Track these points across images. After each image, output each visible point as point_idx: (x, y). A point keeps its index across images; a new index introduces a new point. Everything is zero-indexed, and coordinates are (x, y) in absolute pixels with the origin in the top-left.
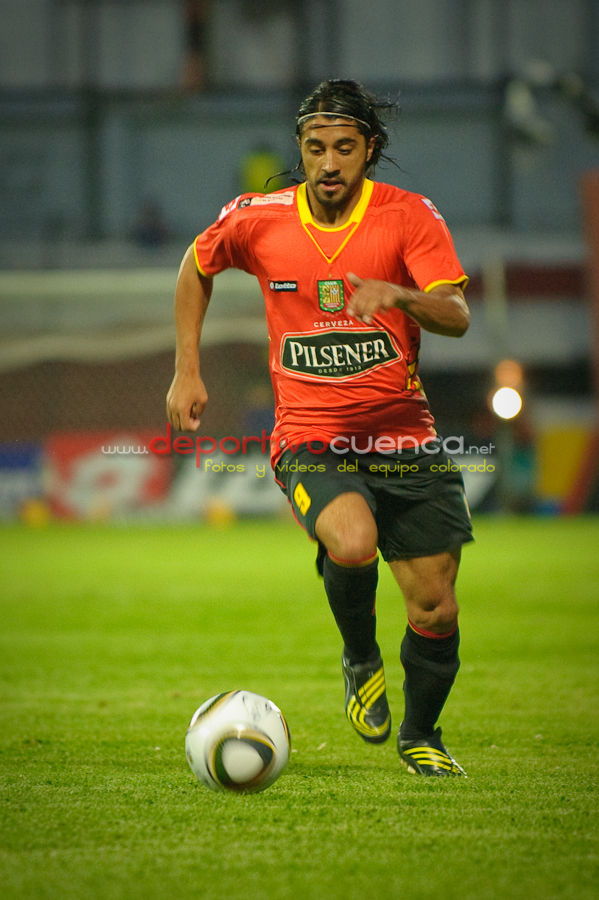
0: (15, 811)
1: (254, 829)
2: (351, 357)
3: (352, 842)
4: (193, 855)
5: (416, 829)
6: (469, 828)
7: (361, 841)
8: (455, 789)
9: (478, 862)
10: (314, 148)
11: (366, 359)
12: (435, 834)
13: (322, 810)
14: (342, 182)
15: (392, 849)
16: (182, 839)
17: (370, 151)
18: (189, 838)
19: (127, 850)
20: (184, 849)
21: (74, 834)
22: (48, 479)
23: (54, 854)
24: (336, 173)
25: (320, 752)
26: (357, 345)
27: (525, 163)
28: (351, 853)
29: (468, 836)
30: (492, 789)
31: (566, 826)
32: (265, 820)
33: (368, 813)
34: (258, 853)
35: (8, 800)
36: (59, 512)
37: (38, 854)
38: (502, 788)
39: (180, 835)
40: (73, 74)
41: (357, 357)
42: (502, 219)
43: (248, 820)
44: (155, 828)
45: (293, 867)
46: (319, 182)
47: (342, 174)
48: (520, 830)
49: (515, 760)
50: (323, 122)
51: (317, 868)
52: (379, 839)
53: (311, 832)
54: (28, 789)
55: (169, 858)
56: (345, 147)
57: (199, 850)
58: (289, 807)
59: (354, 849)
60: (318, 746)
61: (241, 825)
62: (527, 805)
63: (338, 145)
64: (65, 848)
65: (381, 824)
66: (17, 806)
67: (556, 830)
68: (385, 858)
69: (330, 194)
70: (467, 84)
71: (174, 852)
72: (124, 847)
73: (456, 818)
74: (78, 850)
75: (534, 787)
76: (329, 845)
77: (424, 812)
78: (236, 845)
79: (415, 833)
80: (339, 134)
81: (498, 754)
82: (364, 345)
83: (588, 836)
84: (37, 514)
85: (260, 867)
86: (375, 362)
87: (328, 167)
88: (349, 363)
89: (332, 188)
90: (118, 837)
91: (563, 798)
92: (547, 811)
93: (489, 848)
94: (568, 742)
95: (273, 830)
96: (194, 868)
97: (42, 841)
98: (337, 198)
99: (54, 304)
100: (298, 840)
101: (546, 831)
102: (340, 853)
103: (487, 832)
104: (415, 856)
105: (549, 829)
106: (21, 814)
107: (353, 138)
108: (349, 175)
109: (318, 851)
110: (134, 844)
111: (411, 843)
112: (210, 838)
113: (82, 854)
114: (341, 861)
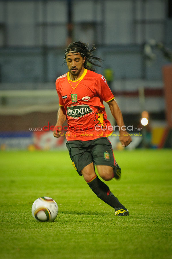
0: (27, 219)
1: (84, 224)
2: (79, 112)
3: (107, 227)
4: (69, 230)
5: (123, 224)
6: (136, 224)
7: (109, 227)
8: (132, 214)
9: (138, 232)
10: (69, 61)
11: (83, 113)
12: (127, 225)
13: (100, 219)
14: (77, 69)
15: (117, 229)
16: (67, 226)
17: (84, 61)
18: (68, 226)
19: (53, 229)
20: (67, 229)
21: (41, 225)
22: (34, 140)
23: (36, 230)
24: (75, 67)
25: (100, 206)
26: (80, 109)
27: (149, 64)
28: (107, 230)
29: (135, 226)
30: (141, 214)
31: (159, 223)
32: (86, 222)
33: (111, 220)
34: (85, 230)
35: (25, 217)
36: (37, 148)
37: (32, 230)
38: (143, 214)
39: (66, 225)
40: (40, 43)
41: (81, 112)
42: (144, 77)
43: (82, 222)
44: (60, 224)
45: (94, 233)
46: (71, 69)
47: (77, 67)
48: (148, 224)
49: (147, 207)
50: (71, 54)
51: (99, 233)
52: (114, 226)
53: (98, 224)
54: (30, 214)
55: (63, 231)
56: (77, 60)
57: (71, 229)
58: (92, 219)
59: (108, 229)
60: (99, 204)
61: (81, 223)
62: (149, 218)
63: (75, 60)
64: (39, 228)
65: (114, 223)
66: (27, 218)
67: (156, 224)
68: (115, 231)
69: (74, 72)
70: (135, 45)
71: (65, 229)
72: (53, 228)
73: (132, 221)
74: (42, 229)
75: (151, 214)
76: (102, 228)
77: (125, 220)
78: (80, 228)
79: (122, 225)
80: (76, 57)
81: (143, 206)
82: (82, 109)
83: (164, 226)
84: (32, 148)
85: (85, 233)
86: (86, 114)
87: (73, 65)
88: (79, 114)
89: (75, 71)
90: (51, 226)
91: (158, 217)
92: (154, 220)
93: (140, 229)
94: (159, 203)
95: (88, 224)
96: (69, 233)
97: (33, 227)
98: (76, 73)
99: (36, 98)
100: (94, 226)
101: (154, 225)
102: (104, 230)
103: (140, 225)
104: (122, 230)
105: (155, 224)
106: (28, 220)
107: (79, 58)
108: (79, 67)
109: (99, 229)
110: (55, 227)
111: (122, 227)
112: (73, 226)
113: (43, 230)
114: (105, 231)
